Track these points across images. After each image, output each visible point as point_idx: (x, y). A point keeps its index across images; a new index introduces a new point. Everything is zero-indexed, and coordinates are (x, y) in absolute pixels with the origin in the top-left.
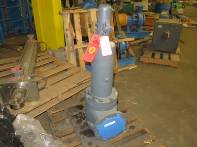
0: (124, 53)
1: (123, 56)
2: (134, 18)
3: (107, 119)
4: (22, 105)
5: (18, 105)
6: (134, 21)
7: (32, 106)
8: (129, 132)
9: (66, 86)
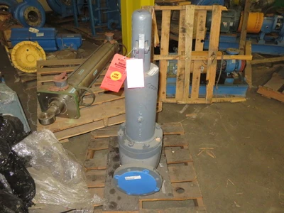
0: (231, 76)
1: (228, 80)
2: (276, 21)
3: (129, 170)
4: (52, 121)
5: (47, 121)
6: (275, 26)
7: (68, 124)
8: (170, 195)
9: (118, 108)
